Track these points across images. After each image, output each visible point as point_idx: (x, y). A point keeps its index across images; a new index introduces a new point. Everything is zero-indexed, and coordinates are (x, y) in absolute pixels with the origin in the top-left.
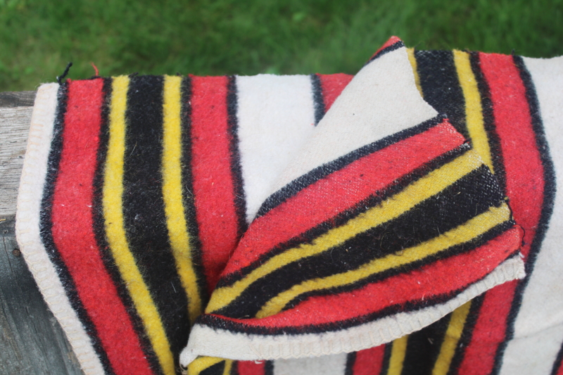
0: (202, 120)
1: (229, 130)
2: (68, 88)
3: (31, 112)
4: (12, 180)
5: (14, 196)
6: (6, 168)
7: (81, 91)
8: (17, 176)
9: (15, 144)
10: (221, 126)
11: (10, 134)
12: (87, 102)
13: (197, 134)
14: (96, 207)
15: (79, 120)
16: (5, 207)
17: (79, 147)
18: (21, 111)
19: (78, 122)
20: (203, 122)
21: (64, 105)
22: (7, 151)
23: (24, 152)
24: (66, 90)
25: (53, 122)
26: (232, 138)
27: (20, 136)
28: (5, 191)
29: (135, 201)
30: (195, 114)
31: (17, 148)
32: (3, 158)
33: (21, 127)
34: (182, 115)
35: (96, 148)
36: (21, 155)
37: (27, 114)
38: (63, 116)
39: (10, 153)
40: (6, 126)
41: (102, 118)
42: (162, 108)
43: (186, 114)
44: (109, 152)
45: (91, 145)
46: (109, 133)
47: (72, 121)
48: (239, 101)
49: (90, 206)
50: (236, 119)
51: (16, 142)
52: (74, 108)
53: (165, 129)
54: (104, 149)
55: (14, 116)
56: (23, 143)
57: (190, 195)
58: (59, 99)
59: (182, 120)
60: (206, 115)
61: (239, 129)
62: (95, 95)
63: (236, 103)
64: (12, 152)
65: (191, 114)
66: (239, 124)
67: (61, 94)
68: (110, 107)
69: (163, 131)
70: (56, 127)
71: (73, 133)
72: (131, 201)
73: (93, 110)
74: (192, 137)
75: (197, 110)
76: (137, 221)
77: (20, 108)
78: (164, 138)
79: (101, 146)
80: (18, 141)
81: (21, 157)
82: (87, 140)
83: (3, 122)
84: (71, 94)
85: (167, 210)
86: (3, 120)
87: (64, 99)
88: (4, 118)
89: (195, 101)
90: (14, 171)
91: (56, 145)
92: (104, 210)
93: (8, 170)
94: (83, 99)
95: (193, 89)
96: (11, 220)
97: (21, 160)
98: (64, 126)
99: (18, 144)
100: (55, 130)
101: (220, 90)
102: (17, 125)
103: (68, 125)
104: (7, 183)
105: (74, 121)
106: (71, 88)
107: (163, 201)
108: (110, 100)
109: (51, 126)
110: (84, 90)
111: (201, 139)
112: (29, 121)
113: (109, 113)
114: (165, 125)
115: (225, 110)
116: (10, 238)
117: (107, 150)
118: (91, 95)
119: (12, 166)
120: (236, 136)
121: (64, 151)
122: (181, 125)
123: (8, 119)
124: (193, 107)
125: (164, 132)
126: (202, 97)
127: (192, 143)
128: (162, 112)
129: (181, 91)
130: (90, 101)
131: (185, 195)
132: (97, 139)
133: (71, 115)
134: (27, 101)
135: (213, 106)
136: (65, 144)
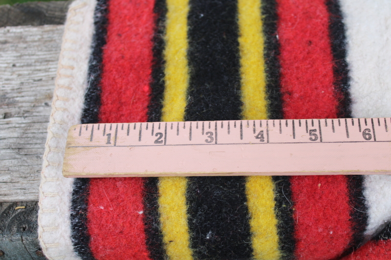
0: (296, 65)
1: (336, 84)
2: (108, 6)
3: (61, 33)
4: (35, 141)
5: (37, 168)
6: (27, 121)
7: (126, 11)
8: (41, 135)
9: (40, 83)
10: (325, 76)
11: (33, 68)
12: (134, 28)
13: (290, 87)
14: (150, 214)
15: (123, 57)
16: (24, 186)
17: (123, 101)
18: (48, 31)
19: (121, 62)
20: (297, 68)
21: (102, 32)
22: (30, 93)
23: (50, 97)
24: (106, 10)
25: (87, 61)
26: (343, 97)
27: (46, 71)
28: (25, 158)
29: (206, 207)
30: (285, 54)
31: (42, 89)
32: (24, 104)
33: (48, 57)
34: (267, 56)
35: (146, 104)
36: (47, 101)
37: (56, 36)
38: (101, 51)
39: (32, 98)
40: (29, 55)
41: (154, 56)
42: (238, 44)
43: (272, 53)
44: (164, 110)
45: (139, 99)
46: (164, 82)
47: (113, 60)
48: (348, 33)
49: (141, 212)
50: (346, 65)
51: (41, 80)
52: (116, 38)
53: (243, 76)
54: (158, 105)
55: (39, 40)
56: (50, 82)
57: (287, 203)
58: (96, 23)
59: (266, 63)
60: (302, 56)
61: (351, 83)
62: (144, 18)
63: (344, 37)
64: (36, 95)
65: (279, 54)
66: (351, 74)
67: (99, 15)
68: (165, 38)
69: (240, 79)
70: (92, 69)
71: (114, 80)
72: (199, 205)
73: (142, 42)
74: (283, 90)
75: (288, 48)
76: (209, 240)
77: (47, 27)
78: (243, 88)
79: (152, 100)
80: (44, 78)
81: (47, 104)
82: (134, 91)
83: (25, 48)
84: (112, 15)
85: (253, 223)
86: (25, 45)
87: (104, 23)
88: (26, 42)
89: (285, 33)
90: (37, 126)
91: (91, 98)
92: (162, 219)
93: (30, 125)
94: (128, 23)
95: (280, 10)
96: (32, 208)
97: (47, 108)
98: (101, 69)
99: (43, 83)
100: (89, 74)
101: (318, 13)
102: (42, 55)
103: (108, 67)
104: (28, 146)
105: (117, 60)
106: (111, 7)
107: (247, 208)
108: (164, 27)
109: (84, 67)
110: (129, 10)
111: (296, 95)
112: (58, 48)
113: (164, 48)
114: (242, 70)
115: (329, 50)
116: (30, 239)
117: (162, 107)
118: (139, 17)
119: (35, 119)
120: (347, 94)
121: (102, 108)
122: (266, 71)
123: (32, 44)
124: (283, 43)
125: (242, 81)
126: (293, 24)
127: (282, 101)
128: (238, 51)
129: (263, 13)
130: (137, 26)
131: (279, 202)
132: (146, 88)
133: (111, 50)
134: (55, 18)
135: (310, 42)
136: (104, 98)
